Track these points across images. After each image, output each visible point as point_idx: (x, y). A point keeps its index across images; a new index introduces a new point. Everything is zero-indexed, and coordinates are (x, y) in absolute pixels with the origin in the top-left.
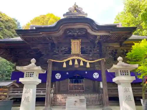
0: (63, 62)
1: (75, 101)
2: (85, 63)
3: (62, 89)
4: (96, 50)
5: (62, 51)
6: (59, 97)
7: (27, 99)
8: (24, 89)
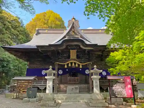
0: (65, 64)
1: (73, 89)
2: (79, 65)
3: (63, 81)
4: (86, 57)
5: (64, 57)
6: (62, 86)
7: (49, 86)
8: (48, 82)
